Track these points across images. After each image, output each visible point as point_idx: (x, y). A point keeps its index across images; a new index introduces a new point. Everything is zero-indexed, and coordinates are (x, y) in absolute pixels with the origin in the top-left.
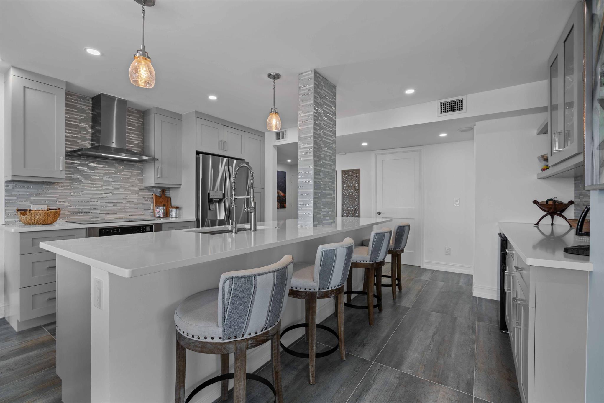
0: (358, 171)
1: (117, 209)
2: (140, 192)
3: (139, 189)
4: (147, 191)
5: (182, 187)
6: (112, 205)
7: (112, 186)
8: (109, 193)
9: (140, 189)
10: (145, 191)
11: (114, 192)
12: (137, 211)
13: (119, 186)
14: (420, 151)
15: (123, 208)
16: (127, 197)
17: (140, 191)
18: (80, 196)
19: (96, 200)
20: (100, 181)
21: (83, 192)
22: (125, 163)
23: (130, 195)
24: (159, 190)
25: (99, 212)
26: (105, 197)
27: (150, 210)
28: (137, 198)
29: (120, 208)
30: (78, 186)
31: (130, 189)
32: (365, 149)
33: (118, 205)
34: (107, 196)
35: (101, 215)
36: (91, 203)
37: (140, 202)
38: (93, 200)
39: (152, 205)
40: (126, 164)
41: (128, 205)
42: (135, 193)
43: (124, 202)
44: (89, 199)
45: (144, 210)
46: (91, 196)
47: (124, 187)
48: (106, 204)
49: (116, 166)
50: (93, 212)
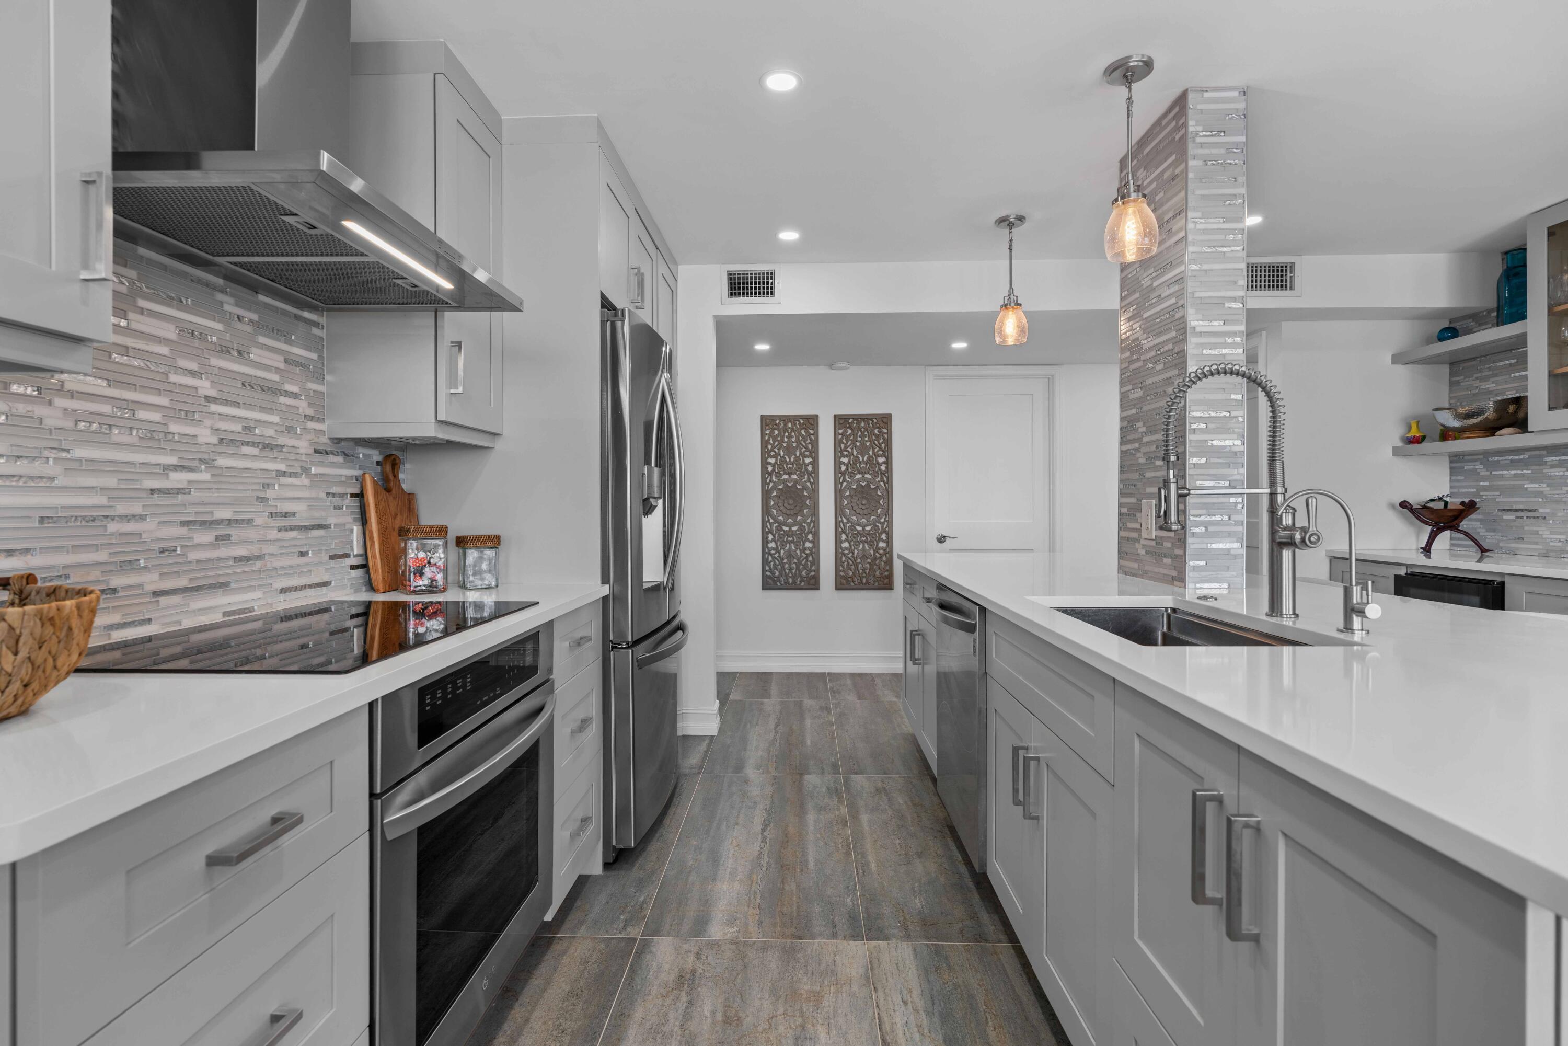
0: (885, 421)
1: (231, 563)
2: (314, 463)
3: (311, 451)
4: (340, 459)
5: (499, 445)
6: (207, 537)
7: (208, 422)
8: (196, 463)
9: (316, 451)
10: (332, 458)
11: (221, 462)
12: (307, 564)
13: (238, 427)
14: (1050, 379)
15: (254, 550)
16: (270, 493)
17: (319, 457)
18: (52, 478)
19: (136, 508)
20: (159, 392)
21: (67, 451)
22: (261, 297)
23: (284, 480)
24: (376, 456)
25: (152, 581)
26: (179, 491)
27: (347, 556)
28: (306, 494)
29: (241, 551)
30: (40, 410)
31: (282, 446)
32: (960, 361)
33: (236, 533)
34: (189, 482)
35: (164, 601)
36: (113, 527)
37: (317, 516)
38: (121, 508)
39: (355, 528)
40: (267, 306)
41: (273, 534)
42: (298, 470)
43: (259, 521)
44: (102, 500)
45: (332, 557)
46: (111, 481)
47: (257, 431)
48: (184, 531)
49: (227, 307)
50: (125, 588)
